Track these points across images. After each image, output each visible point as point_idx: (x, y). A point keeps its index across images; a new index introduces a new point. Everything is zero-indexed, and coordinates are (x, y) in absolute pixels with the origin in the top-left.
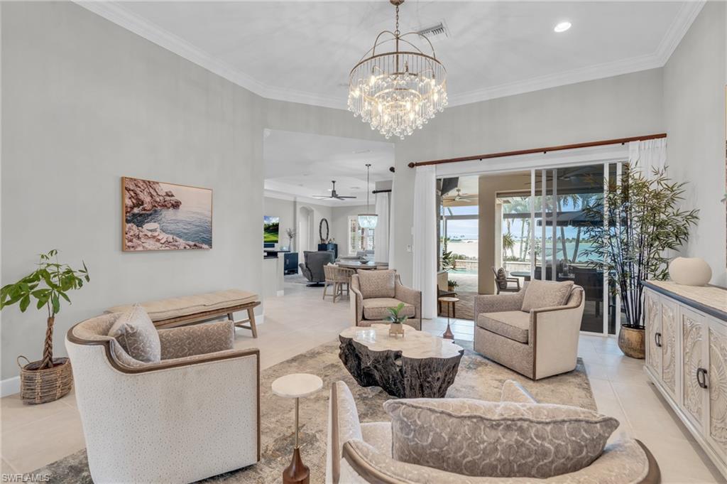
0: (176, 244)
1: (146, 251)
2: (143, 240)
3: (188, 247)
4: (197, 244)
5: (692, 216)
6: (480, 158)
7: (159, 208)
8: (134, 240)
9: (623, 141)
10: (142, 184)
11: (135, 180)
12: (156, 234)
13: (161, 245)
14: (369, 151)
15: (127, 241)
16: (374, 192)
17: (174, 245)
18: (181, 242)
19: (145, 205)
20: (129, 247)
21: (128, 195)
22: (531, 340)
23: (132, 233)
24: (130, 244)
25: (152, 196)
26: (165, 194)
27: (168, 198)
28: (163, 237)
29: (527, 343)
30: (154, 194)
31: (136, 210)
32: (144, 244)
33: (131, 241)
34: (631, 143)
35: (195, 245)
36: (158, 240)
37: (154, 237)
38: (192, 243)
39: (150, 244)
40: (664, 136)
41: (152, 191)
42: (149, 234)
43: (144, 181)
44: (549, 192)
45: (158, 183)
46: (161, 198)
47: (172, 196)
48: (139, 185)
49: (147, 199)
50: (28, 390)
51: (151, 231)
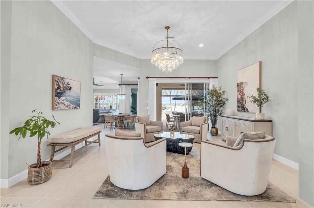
0: (70, 106)
1: (62, 110)
2: (60, 105)
3: (73, 108)
4: (76, 107)
5: (227, 100)
6: (171, 78)
7: (65, 90)
8: (58, 105)
9: (209, 78)
10: (60, 78)
11: (58, 76)
12: (64, 102)
13: (66, 107)
14: (128, 70)
15: (55, 105)
16: (119, 85)
17: (70, 107)
18: (72, 106)
19: (61, 89)
20: (56, 108)
21: (56, 83)
22: (201, 133)
23: (57, 102)
24: (56, 107)
25: (63, 84)
26: (67, 84)
27: (68, 85)
28: (67, 103)
29: (199, 134)
30: (64, 83)
31: (58, 91)
32: (60, 107)
33: (56, 105)
34: (211, 79)
35: (75, 107)
36: (65, 105)
37: (64, 103)
38: (74, 106)
39: (63, 107)
40: (217, 78)
41: (63, 82)
42: (62, 102)
43: (61, 77)
44: (187, 89)
45: (65, 78)
46: (66, 85)
47: (69, 84)
48: (59, 79)
49: (62, 86)
50: (37, 177)
51: (63, 100)
